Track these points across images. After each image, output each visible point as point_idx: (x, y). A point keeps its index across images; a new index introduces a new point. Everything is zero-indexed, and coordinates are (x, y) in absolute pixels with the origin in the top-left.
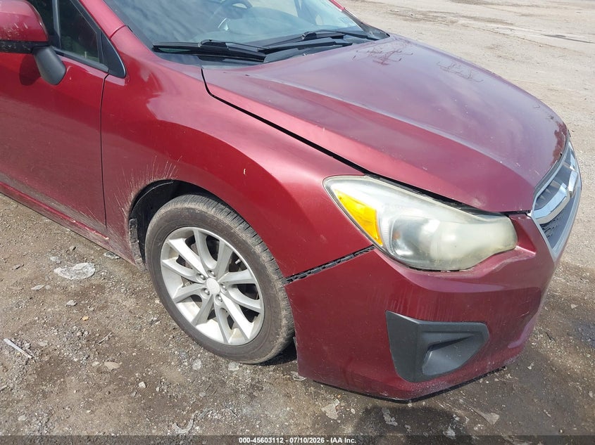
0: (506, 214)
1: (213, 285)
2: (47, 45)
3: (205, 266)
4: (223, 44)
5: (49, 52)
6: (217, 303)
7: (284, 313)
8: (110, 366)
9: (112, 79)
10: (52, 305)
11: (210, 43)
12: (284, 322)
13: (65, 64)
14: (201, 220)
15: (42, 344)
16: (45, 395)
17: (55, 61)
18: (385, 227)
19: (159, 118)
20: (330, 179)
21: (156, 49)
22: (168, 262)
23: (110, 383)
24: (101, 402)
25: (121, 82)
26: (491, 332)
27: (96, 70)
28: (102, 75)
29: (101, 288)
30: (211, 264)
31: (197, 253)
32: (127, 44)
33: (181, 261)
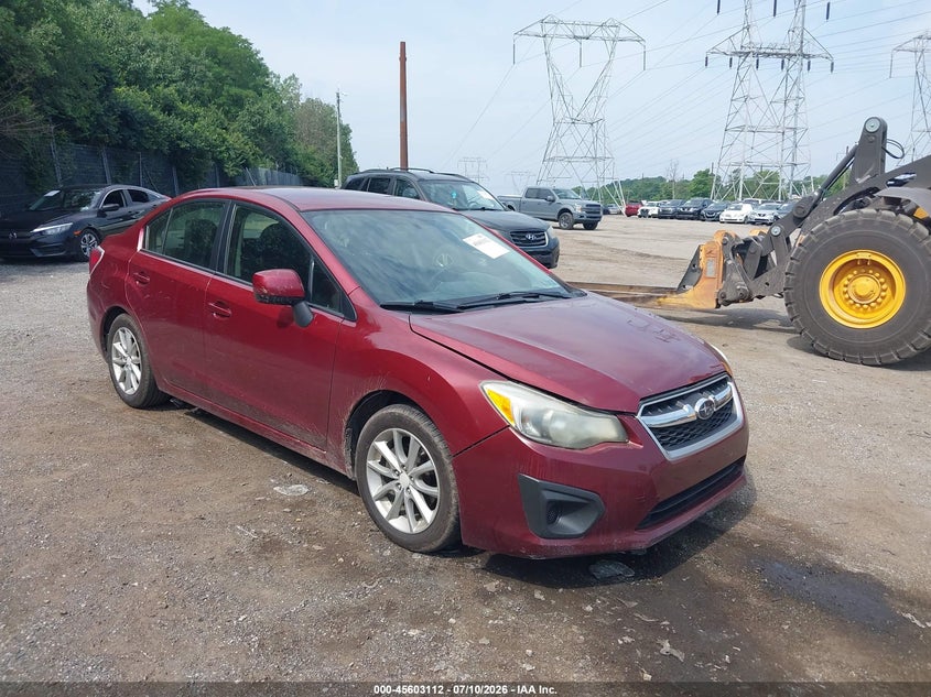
0: (615, 413)
1: (404, 479)
2: (304, 299)
3: (399, 461)
4: (431, 303)
5: (303, 304)
6: (406, 494)
7: (453, 492)
8: (317, 547)
9: (346, 323)
10: (272, 510)
11: (421, 302)
12: (454, 501)
13: (313, 314)
14: (399, 422)
15: (265, 531)
16: (267, 559)
17: (308, 310)
18: (516, 413)
19: (380, 347)
20: (484, 382)
21: (383, 307)
22: (372, 463)
23: (317, 557)
24: (309, 566)
25: (354, 325)
26: (605, 503)
27: (334, 317)
28: (340, 320)
29: (312, 503)
30: (403, 460)
31: (394, 452)
32: (359, 299)
33: (384, 462)
